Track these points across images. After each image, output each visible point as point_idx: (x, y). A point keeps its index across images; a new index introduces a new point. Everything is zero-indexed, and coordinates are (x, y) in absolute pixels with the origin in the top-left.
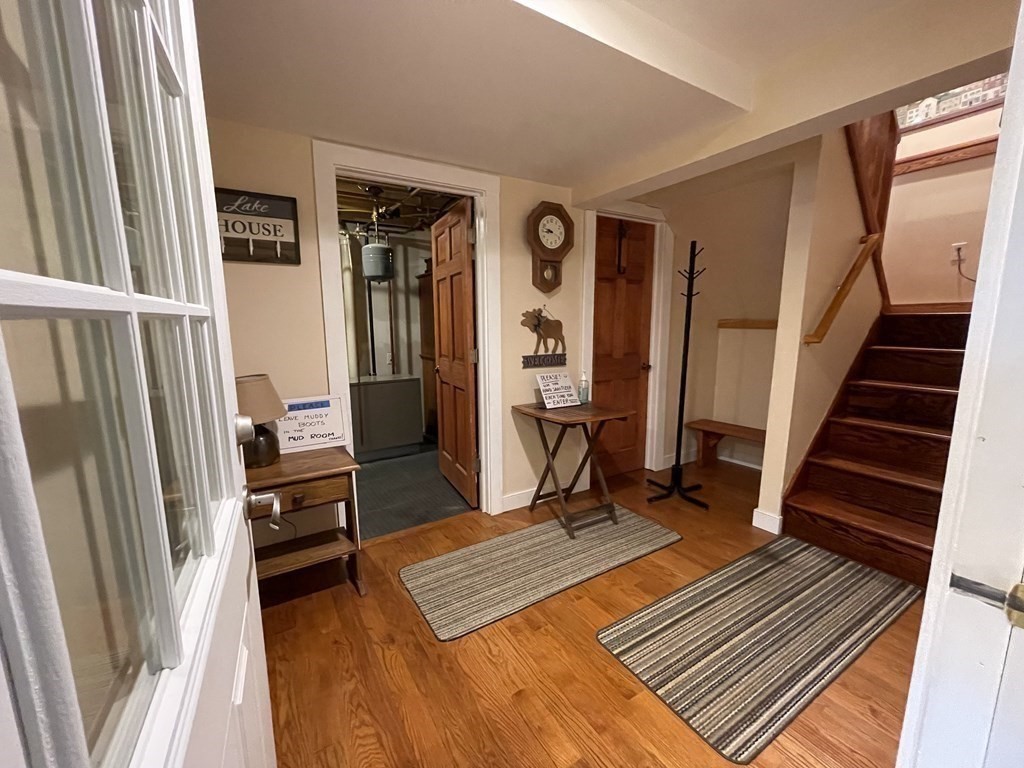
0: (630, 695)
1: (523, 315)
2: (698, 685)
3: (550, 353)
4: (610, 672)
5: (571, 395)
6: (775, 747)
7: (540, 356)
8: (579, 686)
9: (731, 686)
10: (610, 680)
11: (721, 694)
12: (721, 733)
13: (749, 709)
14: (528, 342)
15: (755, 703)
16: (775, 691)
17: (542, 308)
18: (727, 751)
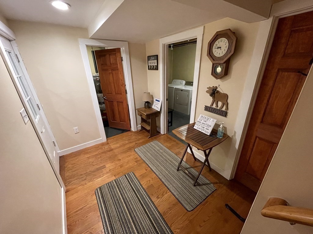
0: (115, 176)
1: (208, 88)
2: (113, 189)
3: (218, 108)
4: (121, 173)
5: (208, 129)
6: (95, 199)
7: (212, 108)
8: (119, 168)
9: (111, 196)
10: (119, 173)
11: (110, 193)
12: (102, 190)
13: (104, 197)
14: (208, 100)
15: (105, 200)
16: (106, 206)
17: (218, 86)
18: (98, 189)
